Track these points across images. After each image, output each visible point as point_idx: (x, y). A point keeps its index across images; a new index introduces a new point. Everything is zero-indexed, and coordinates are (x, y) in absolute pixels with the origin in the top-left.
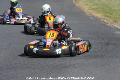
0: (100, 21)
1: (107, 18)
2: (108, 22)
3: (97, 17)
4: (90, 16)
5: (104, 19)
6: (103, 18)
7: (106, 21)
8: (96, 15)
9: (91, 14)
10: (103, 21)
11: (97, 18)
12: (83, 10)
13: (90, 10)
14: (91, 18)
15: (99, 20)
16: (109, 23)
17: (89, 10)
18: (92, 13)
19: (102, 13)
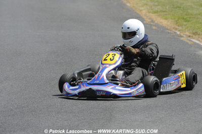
0: (168, 33)
1: (180, 28)
2: (182, 35)
3: (164, 25)
4: (152, 23)
5: (176, 29)
6: (174, 28)
7: (178, 33)
8: (161, 22)
9: (152, 21)
10: (175, 32)
11: (164, 27)
12: (140, 14)
13: (151, 14)
14: (154, 28)
15: (167, 31)
16: (184, 36)
17: (149, 13)
18: (154, 19)
19: (172, 19)
